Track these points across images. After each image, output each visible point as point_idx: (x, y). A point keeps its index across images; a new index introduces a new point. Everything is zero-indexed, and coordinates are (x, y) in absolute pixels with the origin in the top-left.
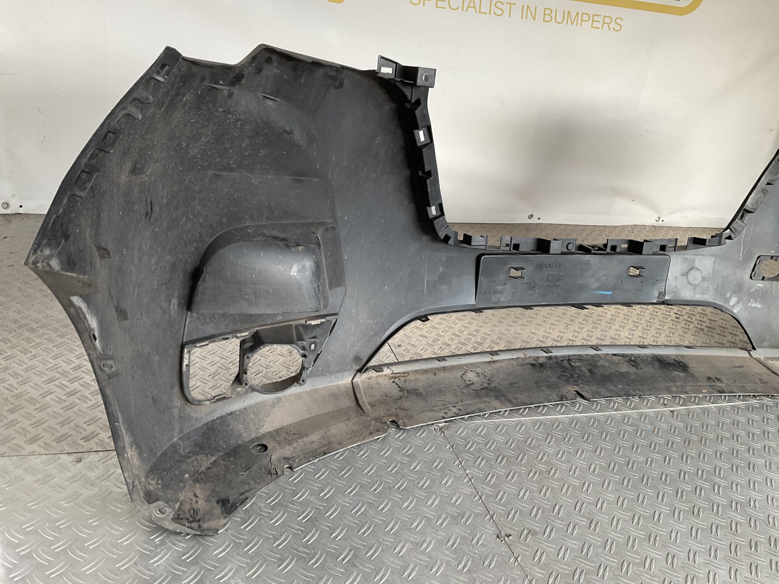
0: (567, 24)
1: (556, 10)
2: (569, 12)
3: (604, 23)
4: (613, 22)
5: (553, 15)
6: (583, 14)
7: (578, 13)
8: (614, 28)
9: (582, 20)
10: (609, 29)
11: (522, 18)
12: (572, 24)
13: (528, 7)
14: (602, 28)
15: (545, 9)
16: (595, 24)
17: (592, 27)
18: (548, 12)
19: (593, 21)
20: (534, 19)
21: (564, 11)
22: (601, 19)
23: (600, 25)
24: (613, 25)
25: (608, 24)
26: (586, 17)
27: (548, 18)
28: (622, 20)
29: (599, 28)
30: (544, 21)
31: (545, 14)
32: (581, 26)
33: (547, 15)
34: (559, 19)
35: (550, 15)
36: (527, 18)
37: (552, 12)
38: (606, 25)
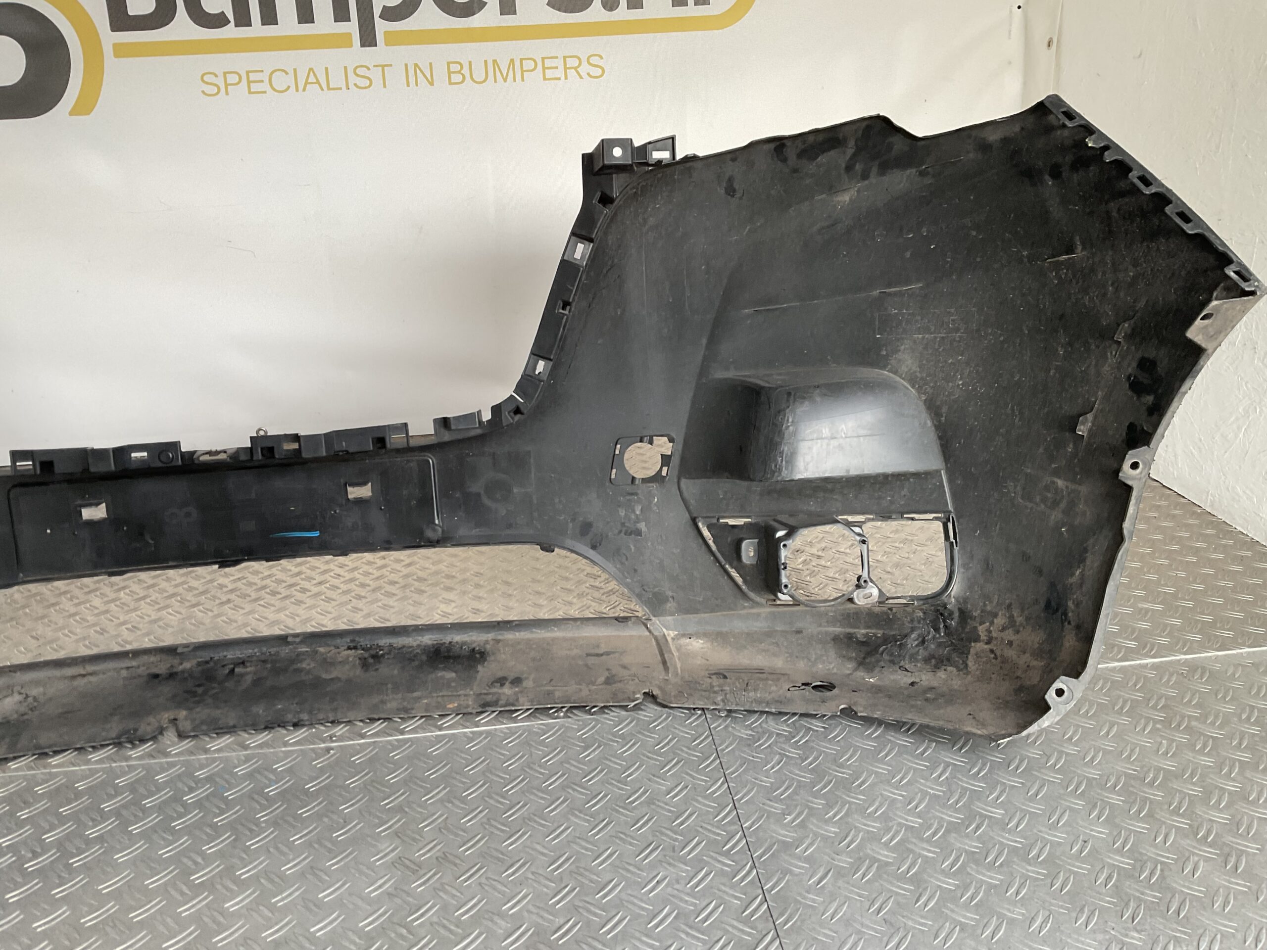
0: (495, 81)
1: (470, 62)
2: (495, 61)
3: (566, 69)
4: (585, 64)
5: (466, 71)
6: (521, 60)
7: (512, 61)
8: (588, 74)
9: (523, 71)
10: (581, 77)
11: (408, 85)
12: (505, 80)
13: (416, 65)
14: (566, 78)
15: (449, 64)
16: (549, 74)
17: (545, 79)
18: (455, 68)
19: (544, 68)
20: (432, 84)
21: (486, 62)
22: (559, 63)
23: (560, 73)
24: (584, 69)
25: (576, 68)
26: (529, 65)
27: (456, 78)
28: (602, 58)
29: (559, 79)
31: (450, 73)
32: (523, 80)
33: (454, 73)
34: (479, 75)
35: (459, 72)
36: (417, 85)
37: (462, 67)
38: (571, 72)
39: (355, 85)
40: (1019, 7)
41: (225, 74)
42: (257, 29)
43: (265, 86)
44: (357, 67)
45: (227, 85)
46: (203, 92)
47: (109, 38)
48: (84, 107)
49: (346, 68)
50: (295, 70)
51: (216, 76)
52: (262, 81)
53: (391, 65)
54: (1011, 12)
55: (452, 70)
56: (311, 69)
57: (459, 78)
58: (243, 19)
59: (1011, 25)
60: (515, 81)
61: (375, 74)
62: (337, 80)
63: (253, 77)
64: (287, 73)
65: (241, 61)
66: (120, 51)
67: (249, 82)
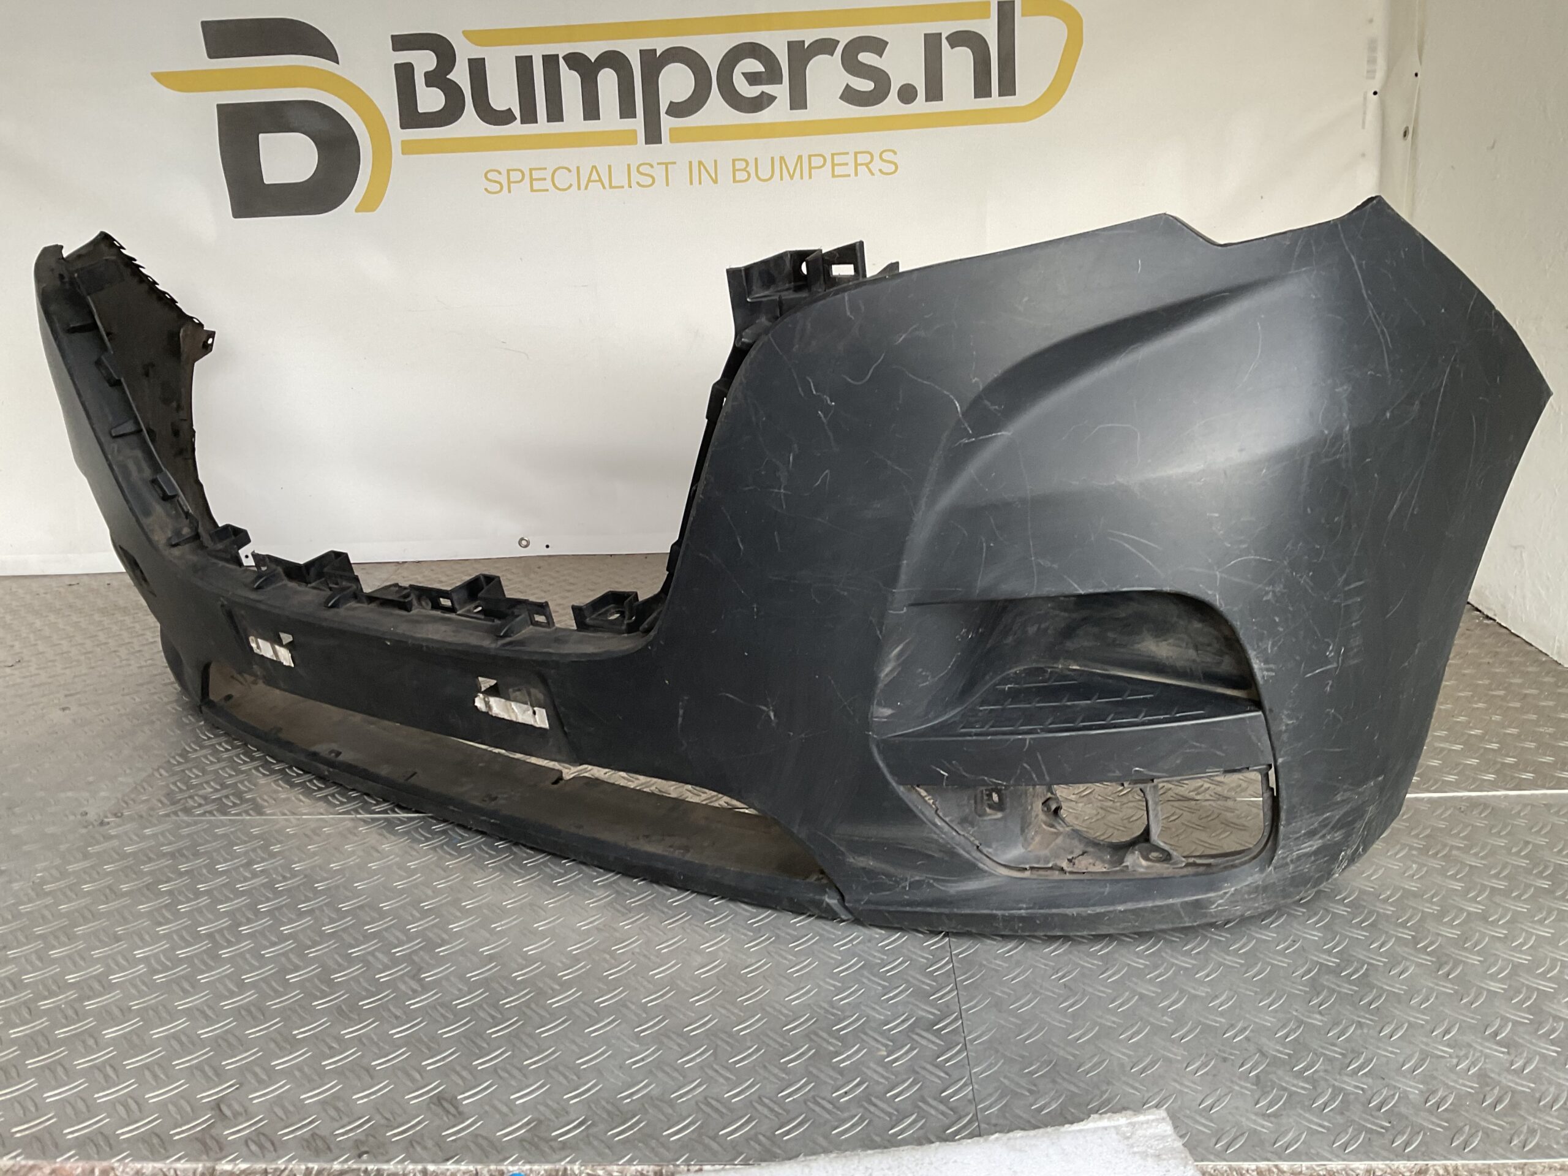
0: (782, 179)
1: (756, 159)
2: (782, 158)
3: (856, 165)
4: (877, 158)
5: (751, 169)
6: (810, 156)
7: (800, 157)
8: (880, 170)
9: (810, 168)
10: (873, 174)
11: (691, 183)
12: (792, 177)
13: (700, 163)
14: (856, 174)
15: (734, 161)
16: (838, 170)
17: (834, 176)
18: (740, 165)
19: (834, 165)
20: (715, 181)
21: (772, 159)
22: (850, 159)
23: (850, 169)
24: (877, 165)
25: (867, 165)
26: (817, 161)
27: (741, 176)
28: (895, 153)
29: (849, 175)
30: (735, 181)
31: (734, 170)
32: (810, 177)
33: (739, 170)
34: (765, 173)
35: (744, 170)
36: (700, 183)
37: (747, 163)
38: (862, 169)
39: (638, 183)
40: (1375, 93)
41: (508, 171)
42: (543, 125)
43: (548, 184)
44: (640, 165)
45: (509, 182)
46: (486, 189)
47: (398, 135)
48: (369, 204)
49: (629, 166)
50: (578, 168)
51: (500, 173)
52: (545, 179)
53: (675, 163)
54: (1365, 98)
55: (737, 167)
56: (594, 167)
57: (744, 175)
58: (529, 116)
59: (1365, 113)
60: (802, 178)
61: (659, 172)
62: (620, 178)
63: (535, 175)
64: (570, 171)
65: (525, 159)
66: (408, 148)
67: (532, 180)
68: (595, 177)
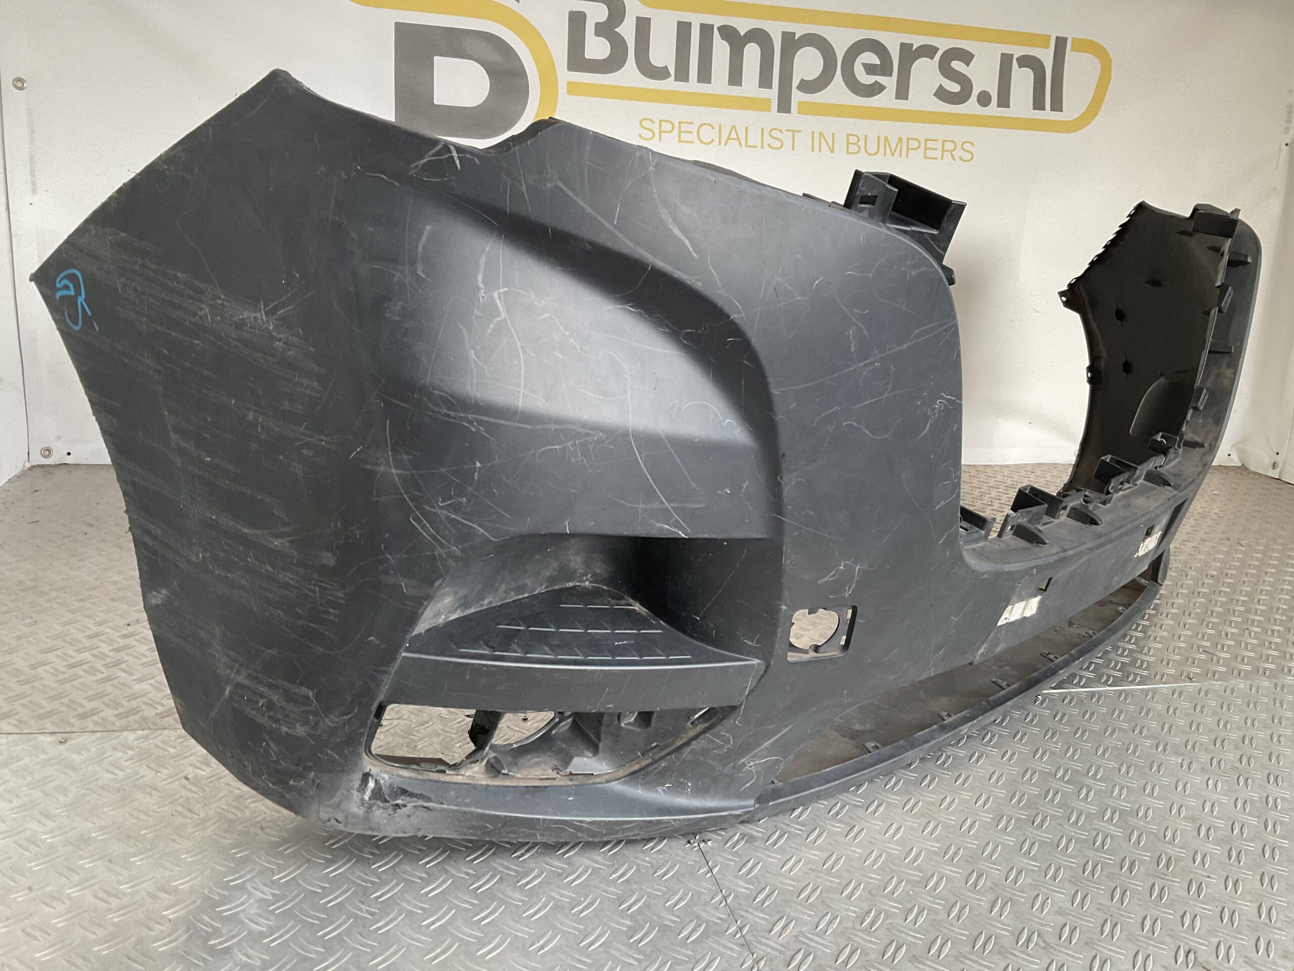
0: (885, 155)
1: (866, 136)
2: (886, 138)
3: (943, 150)
4: (959, 147)
5: (861, 144)
6: (908, 139)
7: (900, 139)
8: (960, 157)
9: (908, 149)
10: (954, 159)
11: (813, 150)
12: (893, 155)
13: (821, 134)
14: (942, 159)
15: (848, 135)
16: (930, 153)
17: (925, 158)
18: (853, 139)
19: (926, 149)
20: (832, 151)
21: (879, 137)
22: (938, 145)
23: (938, 154)
24: (958, 153)
25: (951, 151)
26: (913, 144)
27: (853, 149)
28: (973, 145)
29: (937, 158)
30: (848, 153)
31: (848, 143)
32: (907, 156)
33: (851, 144)
34: (872, 148)
35: (855, 144)
36: (820, 151)
37: (859, 140)
38: (947, 154)
39: (769, 145)
40: (1287, 145)
41: (661, 121)
43: (694, 137)
44: (772, 130)
45: (661, 131)
46: (640, 135)
49: (762, 129)
50: (720, 126)
51: (653, 122)
53: (800, 131)
54: (1281, 148)
55: (850, 141)
56: (734, 127)
57: (856, 149)
60: (900, 156)
61: (787, 138)
62: (754, 139)
63: (684, 127)
64: (713, 128)
67: (680, 132)
68: (733, 135)
